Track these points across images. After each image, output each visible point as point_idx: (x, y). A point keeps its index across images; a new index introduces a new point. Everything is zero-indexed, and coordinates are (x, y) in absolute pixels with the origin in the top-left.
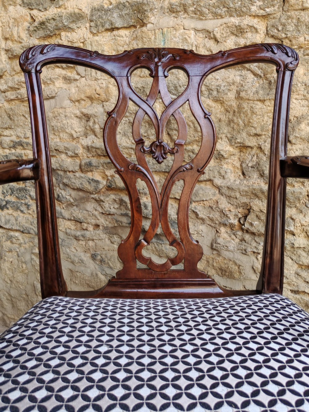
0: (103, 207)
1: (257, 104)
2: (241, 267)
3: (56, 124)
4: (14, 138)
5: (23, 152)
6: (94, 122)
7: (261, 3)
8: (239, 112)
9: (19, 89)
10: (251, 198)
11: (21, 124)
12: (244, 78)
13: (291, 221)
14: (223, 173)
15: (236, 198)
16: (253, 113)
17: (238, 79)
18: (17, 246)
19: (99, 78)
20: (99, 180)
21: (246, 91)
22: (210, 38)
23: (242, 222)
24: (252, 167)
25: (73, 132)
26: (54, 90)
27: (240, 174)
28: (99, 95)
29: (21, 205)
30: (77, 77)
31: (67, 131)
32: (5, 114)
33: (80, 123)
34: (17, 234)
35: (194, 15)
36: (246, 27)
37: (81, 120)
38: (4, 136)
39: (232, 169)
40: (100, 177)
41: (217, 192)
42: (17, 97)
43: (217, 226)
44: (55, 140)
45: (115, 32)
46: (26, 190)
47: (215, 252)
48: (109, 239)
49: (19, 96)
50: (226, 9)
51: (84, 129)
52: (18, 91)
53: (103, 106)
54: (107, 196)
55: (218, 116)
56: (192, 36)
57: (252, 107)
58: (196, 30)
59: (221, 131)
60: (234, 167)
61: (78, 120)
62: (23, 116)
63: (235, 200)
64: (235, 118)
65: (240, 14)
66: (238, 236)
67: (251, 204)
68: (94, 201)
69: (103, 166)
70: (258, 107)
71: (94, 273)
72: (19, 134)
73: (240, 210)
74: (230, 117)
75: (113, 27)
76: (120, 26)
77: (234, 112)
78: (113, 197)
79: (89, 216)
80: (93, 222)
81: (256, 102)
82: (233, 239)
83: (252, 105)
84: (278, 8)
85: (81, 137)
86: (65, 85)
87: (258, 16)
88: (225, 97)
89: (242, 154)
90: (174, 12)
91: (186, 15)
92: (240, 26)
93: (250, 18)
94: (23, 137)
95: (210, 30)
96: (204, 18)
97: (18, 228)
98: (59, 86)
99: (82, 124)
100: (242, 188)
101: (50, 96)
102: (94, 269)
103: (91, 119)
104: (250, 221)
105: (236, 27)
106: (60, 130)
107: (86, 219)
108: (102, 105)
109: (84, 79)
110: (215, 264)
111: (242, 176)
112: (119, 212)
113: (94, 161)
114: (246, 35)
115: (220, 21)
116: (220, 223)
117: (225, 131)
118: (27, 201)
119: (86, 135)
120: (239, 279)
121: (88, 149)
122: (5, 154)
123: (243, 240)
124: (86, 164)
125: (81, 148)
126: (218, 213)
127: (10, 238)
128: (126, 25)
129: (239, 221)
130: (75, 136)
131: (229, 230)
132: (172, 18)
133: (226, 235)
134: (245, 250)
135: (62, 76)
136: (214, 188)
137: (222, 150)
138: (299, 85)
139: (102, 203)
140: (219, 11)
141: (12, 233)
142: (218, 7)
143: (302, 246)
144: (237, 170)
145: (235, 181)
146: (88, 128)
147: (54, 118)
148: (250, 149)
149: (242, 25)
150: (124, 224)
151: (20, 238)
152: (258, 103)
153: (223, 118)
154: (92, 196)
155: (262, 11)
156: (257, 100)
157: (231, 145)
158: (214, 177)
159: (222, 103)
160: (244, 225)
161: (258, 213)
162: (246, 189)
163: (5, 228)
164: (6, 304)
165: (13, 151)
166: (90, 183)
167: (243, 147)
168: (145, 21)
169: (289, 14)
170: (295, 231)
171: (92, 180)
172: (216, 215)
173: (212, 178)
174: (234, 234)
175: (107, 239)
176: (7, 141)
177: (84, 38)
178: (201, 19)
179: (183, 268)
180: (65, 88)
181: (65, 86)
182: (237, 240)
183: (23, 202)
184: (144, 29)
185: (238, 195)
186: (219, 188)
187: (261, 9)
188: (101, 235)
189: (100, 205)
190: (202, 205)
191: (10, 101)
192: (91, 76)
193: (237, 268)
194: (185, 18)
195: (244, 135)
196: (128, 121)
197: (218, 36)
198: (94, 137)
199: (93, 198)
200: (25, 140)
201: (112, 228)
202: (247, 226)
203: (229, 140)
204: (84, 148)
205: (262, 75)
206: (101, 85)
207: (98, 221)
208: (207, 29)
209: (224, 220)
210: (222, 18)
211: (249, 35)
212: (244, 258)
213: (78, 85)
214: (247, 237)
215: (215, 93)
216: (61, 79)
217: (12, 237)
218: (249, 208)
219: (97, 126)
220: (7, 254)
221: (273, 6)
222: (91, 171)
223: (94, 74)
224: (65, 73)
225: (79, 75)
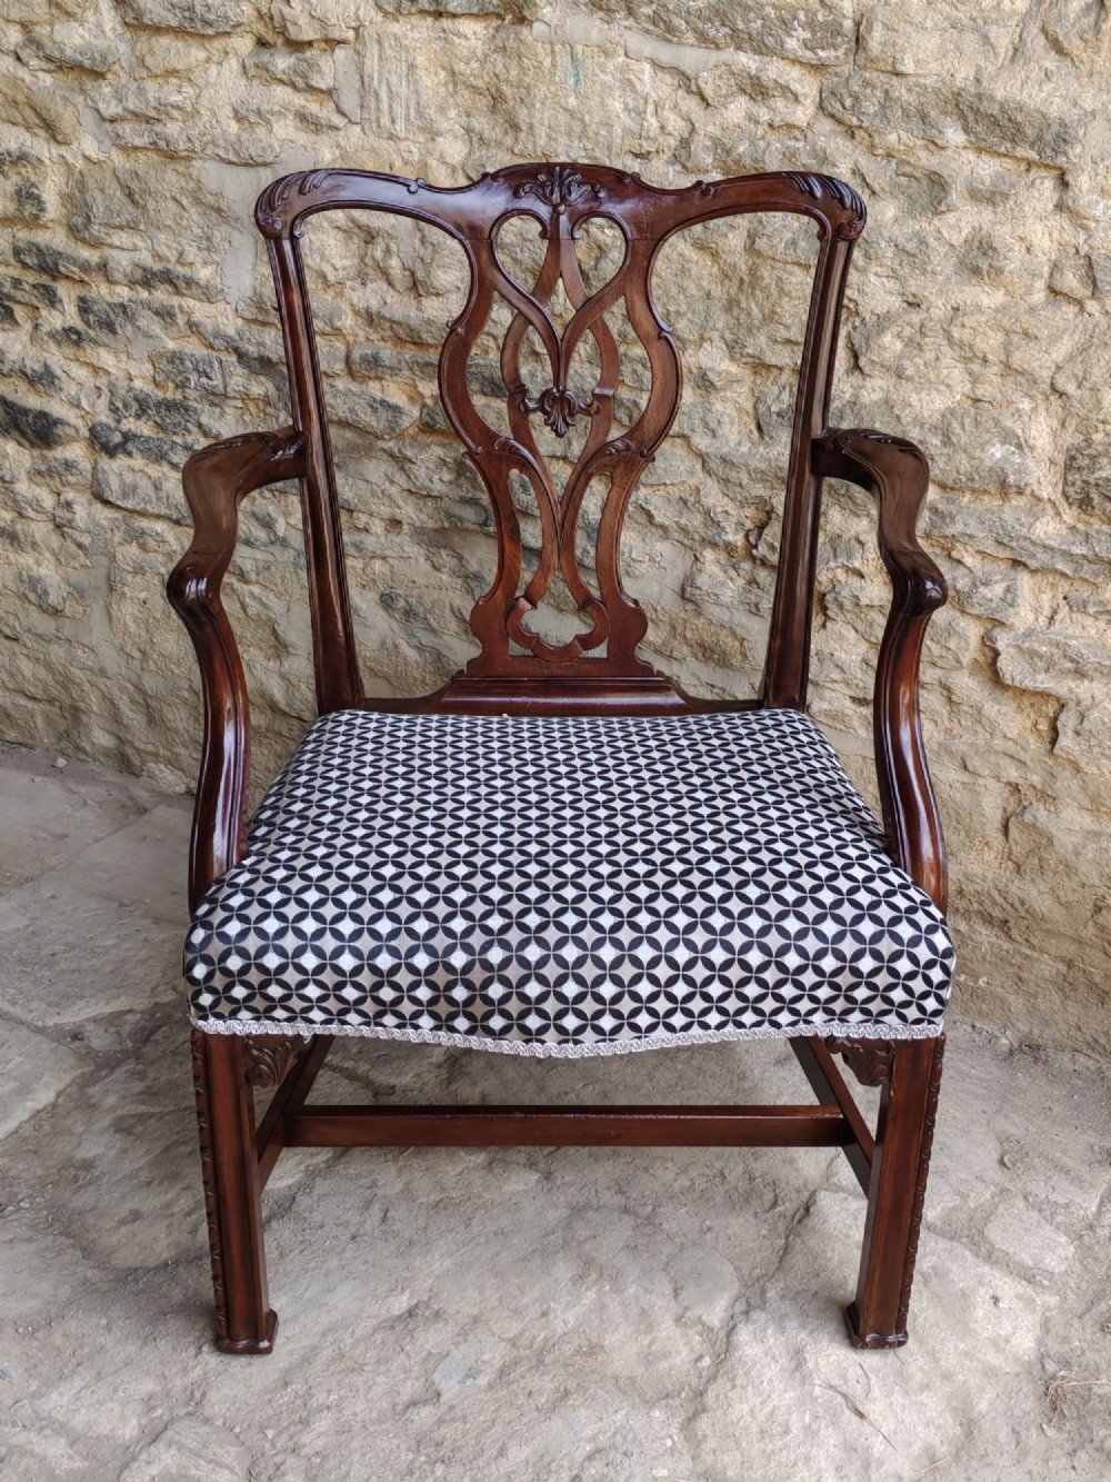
0: (412, 476)
1: (792, 273)
2: (746, 644)
4: (146, 258)
5: (175, 301)
6: (388, 251)
7: (808, 35)
8: (752, 286)
9: (159, 121)
10: (772, 488)
11: (169, 222)
13: (857, 546)
14: (713, 425)
15: (741, 485)
16: (782, 292)
18: (160, 557)
19: (402, 135)
20: (400, 404)
21: (770, 237)
22: (689, 91)
23: (752, 540)
24: (779, 414)
25: (327, 269)
26: (271, 146)
27: (753, 427)
29: (172, 449)
30: (337, 120)
31: (309, 261)
32: (115, 185)
33: (347, 245)
34: (160, 526)
35: (652, 28)
36: (771, 85)
37: (350, 238)
38: (111, 246)
39: (734, 413)
40: (404, 398)
41: (699, 466)
42: (154, 144)
43: (696, 545)
45: (446, 23)
46: (187, 410)
47: (689, 607)
48: (428, 558)
49: (162, 143)
50: (727, 30)
51: (356, 261)
54: (423, 448)
55: (704, 283)
56: (646, 78)
57: (780, 278)
58: (657, 65)
59: (712, 324)
60: (740, 410)
61: (340, 235)
62: (174, 199)
63: (738, 489)
64: (743, 299)
65: (761, 49)
66: (742, 572)
67: (775, 499)
68: (385, 457)
69: (411, 369)
70: (793, 280)
71: (389, 641)
72: (163, 250)
73: (750, 512)
74: (732, 292)
75: (441, 9)
76: (459, 11)
77: (742, 281)
78: (438, 451)
79: (374, 495)
80: (385, 511)
81: (789, 267)
82: (732, 579)
83: (780, 273)
84: (846, 54)
85: (348, 284)
86: (302, 134)
87: (801, 63)
88: (721, 241)
89: (758, 381)
90: (601, 9)
91: (630, 22)
92: (758, 77)
93: (782, 63)
94: (173, 259)
95: (689, 72)
96: (675, 40)
97: (164, 511)
98: (284, 136)
99: (353, 247)
100: (755, 463)
101: (260, 160)
102: (388, 632)
103: (380, 240)
104: (771, 537)
105: (751, 77)
107: (366, 503)
109: (358, 129)
110: (689, 635)
111: (756, 433)
112: (455, 493)
113: (387, 353)
114: (772, 102)
115: (714, 56)
116: (703, 540)
117: (720, 325)
118: (189, 439)
119: (363, 280)
120: (742, 670)
121: (370, 319)
122: (116, 300)
123: (752, 581)
124: (364, 359)
125: (350, 314)
126: (699, 516)
127: (138, 537)
128: (475, 10)
129: (747, 537)
130: (331, 278)
131: (723, 557)
132: (598, 22)
133: (715, 569)
134: (756, 606)
135: (292, 109)
136: (692, 457)
137: (711, 369)
138: (883, 244)
139: (408, 465)
140: (712, 32)
141: (145, 523)
142: (710, 20)
143: (876, 603)
144: (745, 418)
145: (739, 444)
146: (368, 260)
148: (776, 372)
149: (764, 78)
150: (468, 525)
151: (170, 537)
153: (717, 291)
154: (381, 444)
155: (809, 54)
157: (732, 359)
158: (693, 431)
159: (715, 255)
160: (756, 547)
162: (763, 466)
163: (119, 508)
164: (130, 714)
165: (144, 294)
166: (375, 410)
167: (761, 367)
168: (526, 13)
169: (867, 75)
170: (864, 570)
171: (383, 402)
172: (695, 521)
173: (688, 433)
174: (734, 567)
175: (421, 559)
176: (125, 263)
177: (358, 18)
178: (669, 42)
179: (605, 655)
180: (303, 142)
181: (303, 138)
182: (741, 582)
183: (178, 440)
184: (525, 31)
185: (745, 479)
186: (703, 458)
187: (807, 48)
188: (407, 549)
189: (402, 469)
190: (663, 494)
191: (129, 149)
193: (737, 644)
194: (628, 28)
195: (762, 339)
197: (708, 91)
198: (385, 286)
199: (383, 450)
200: (180, 270)
201: (435, 530)
202: (763, 548)
203: (727, 346)
204: (357, 313)
206: (407, 157)
207: (398, 511)
208: (683, 68)
209: (712, 532)
210: (717, 47)
211: (780, 104)
212: (754, 623)
213: (342, 142)
214: (763, 574)
216: (290, 115)
217: (143, 532)
218: (768, 507)
219: (394, 263)
220: (129, 578)
221: (835, 47)
222: (379, 378)
223: (385, 121)
224: (303, 102)
225: (344, 114)
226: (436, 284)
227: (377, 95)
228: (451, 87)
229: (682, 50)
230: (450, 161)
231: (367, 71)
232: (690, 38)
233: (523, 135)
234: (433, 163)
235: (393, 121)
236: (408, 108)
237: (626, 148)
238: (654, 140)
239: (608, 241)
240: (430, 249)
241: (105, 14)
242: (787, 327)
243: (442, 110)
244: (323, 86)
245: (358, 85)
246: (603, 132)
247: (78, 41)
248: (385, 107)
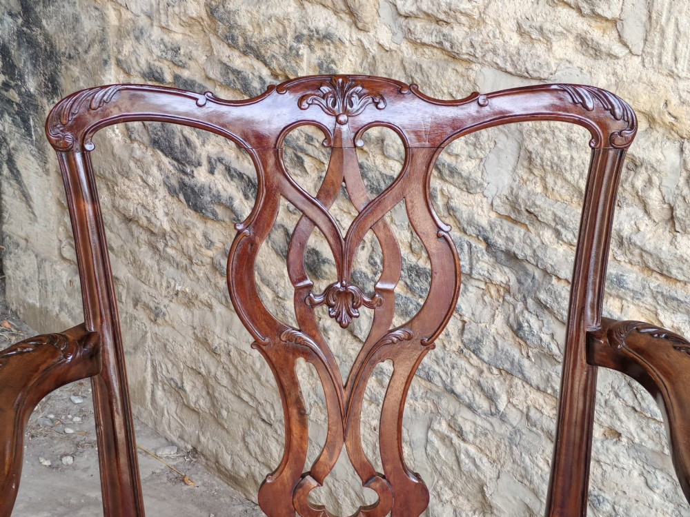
3: (541, 150)
26: (548, 64)
30: (618, 49)
31: (568, 176)
42: (441, 43)
48: (642, 474)
49: (447, 45)
52: (446, 30)
53: (682, 151)
80: (606, 420)
86: (581, 56)
98: (562, 56)
101: (535, 75)
103: (643, 170)
106: (548, 168)
108: (677, 145)
109: (637, 60)
113: (632, 276)
135: (575, 32)
147: (537, 132)
175: (635, 473)
180: (579, 64)
181: (580, 60)
188: (622, 459)
191: (418, 44)
192: (660, 62)
198: (641, 213)
207: (619, 424)
216: (571, 38)
223: (668, 58)
225: (625, 45)
227: (663, 33)
231: (657, 7)
235: (676, 60)
244: (610, 15)
245: (644, 19)
248: (670, 44)
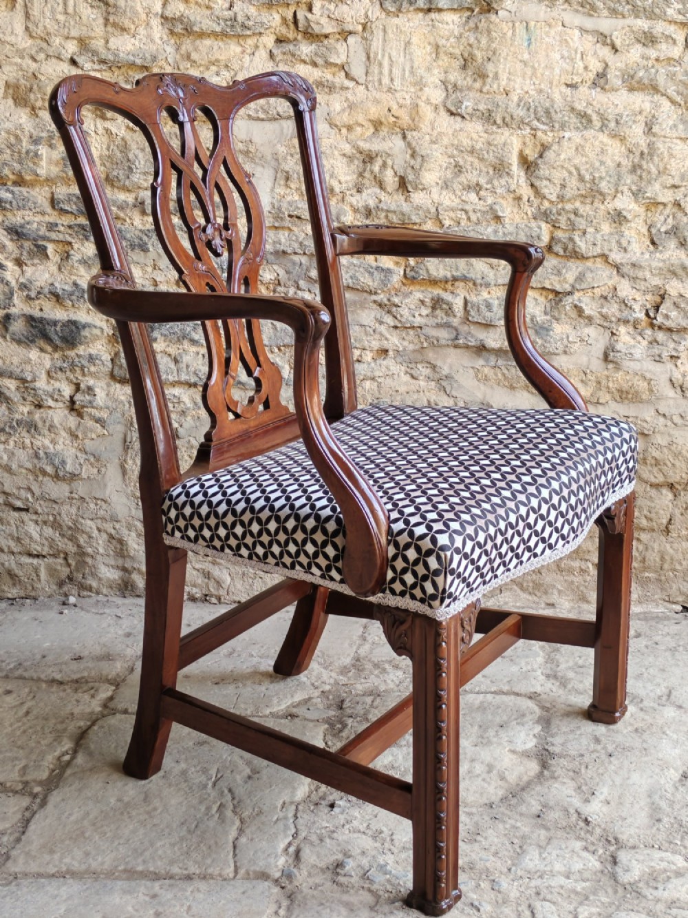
0: (398, 316)
1: (676, 144)
2: (652, 382)
6: (384, 165)
7: (680, 6)
8: (651, 155)
10: (665, 278)
12: (657, 106)
14: (625, 244)
15: (645, 280)
16: (671, 156)
17: (647, 106)
19: (399, 88)
21: (660, 124)
22: (605, 44)
23: (652, 315)
24: (666, 233)
25: (334, 184)
27: (649, 243)
28: (397, 118)
30: (347, 83)
33: (349, 166)
34: (177, 391)
35: (581, 9)
36: (660, 35)
37: (352, 161)
39: (636, 236)
40: (392, 263)
41: (615, 273)
43: (613, 325)
44: (289, 198)
45: (433, 15)
47: (611, 366)
48: (407, 373)
50: (630, 7)
51: (355, 177)
53: (404, 138)
54: (407, 295)
55: (616, 158)
56: (576, 39)
57: (670, 147)
58: (583, 30)
59: (622, 182)
60: (639, 233)
61: (346, 160)
63: (643, 283)
64: (644, 163)
65: (651, 15)
66: (646, 337)
67: (667, 287)
68: (375, 307)
70: (678, 148)
73: (649, 297)
74: (636, 161)
75: (433, 6)
76: (444, 7)
77: (642, 154)
78: (418, 295)
79: (367, 334)
80: (375, 344)
81: (674, 141)
82: (639, 343)
83: (669, 144)
85: (347, 192)
87: (676, 23)
88: (628, 131)
89: (649, 214)
91: (566, 6)
92: (651, 33)
93: (664, 23)
95: (606, 33)
96: (596, 15)
97: (183, 377)
99: (353, 167)
100: (655, 264)
101: (285, 115)
103: (378, 159)
104: (664, 311)
105: (645, 33)
107: (361, 341)
108: (401, 135)
109: (363, 87)
110: (611, 385)
111: (651, 246)
112: (432, 321)
114: (659, 46)
115: (621, 22)
116: (619, 320)
117: (629, 181)
120: (649, 402)
121: (368, 212)
123: (654, 342)
125: (350, 212)
126: (616, 306)
128: (455, 6)
129: (647, 315)
130: (337, 190)
131: (632, 329)
132: (544, 8)
133: (627, 338)
134: (659, 356)
136: (609, 267)
137: (624, 209)
140: (620, 9)
144: (643, 238)
145: (642, 254)
146: (367, 175)
148: (661, 207)
149: (654, 32)
152: (678, 141)
153: (625, 162)
154: (374, 298)
155: (681, 17)
156: (677, 138)
157: (636, 202)
158: (610, 250)
159: (623, 140)
160: (655, 318)
161: (676, 300)
162: (661, 265)
166: (371, 274)
167: (653, 205)
168: (494, 5)
172: (613, 309)
173: (607, 252)
174: (640, 334)
175: (402, 374)
177: (367, 18)
178: (591, 16)
182: (645, 343)
184: (493, 17)
185: (648, 275)
186: (617, 267)
187: (680, 13)
188: (392, 368)
189: (389, 312)
190: (591, 295)
192: (381, 84)
193: (646, 384)
194: (565, 10)
195: (657, 186)
196: (454, 164)
197: (618, 43)
198: (378, 190)
199: (375, 302)
201: (415, 351)
202: (660, 319)
203: (633, 194)
204: (356, 211)
205: (682, 103)
206: (401, 101)
207: (386, 342)
208: (601, 30)
209: (625, 314)
210: (624, 17)
211: (663, 46)
212: (658, 368)
213: (350, 97)
214: (661, 336)
215: (612, 125)
218: (662, 292)
219: (389, 173)
223: (386, 80)
224: (320, 74)
225: (353, 79)
226: (424, 182)
227: (380, 65)
228: (434, 55)
229: (599, 20)
230: (434, 101)
231: (373, 49)
232: (605, 13)
233: (489, 80)
234: (422, 104)
235: (392, 80)
236: (404, 70)
237: (563, 81)
238: (581, 75)
239: (550, 140)
240: (419, 159)
241: (155, 27)
242: (673, 177)
243: (429, 69)
244: (339, 62)
245: (364, 59)
246: (547, 73)
247: (129, 47)
248: (386, 71)
